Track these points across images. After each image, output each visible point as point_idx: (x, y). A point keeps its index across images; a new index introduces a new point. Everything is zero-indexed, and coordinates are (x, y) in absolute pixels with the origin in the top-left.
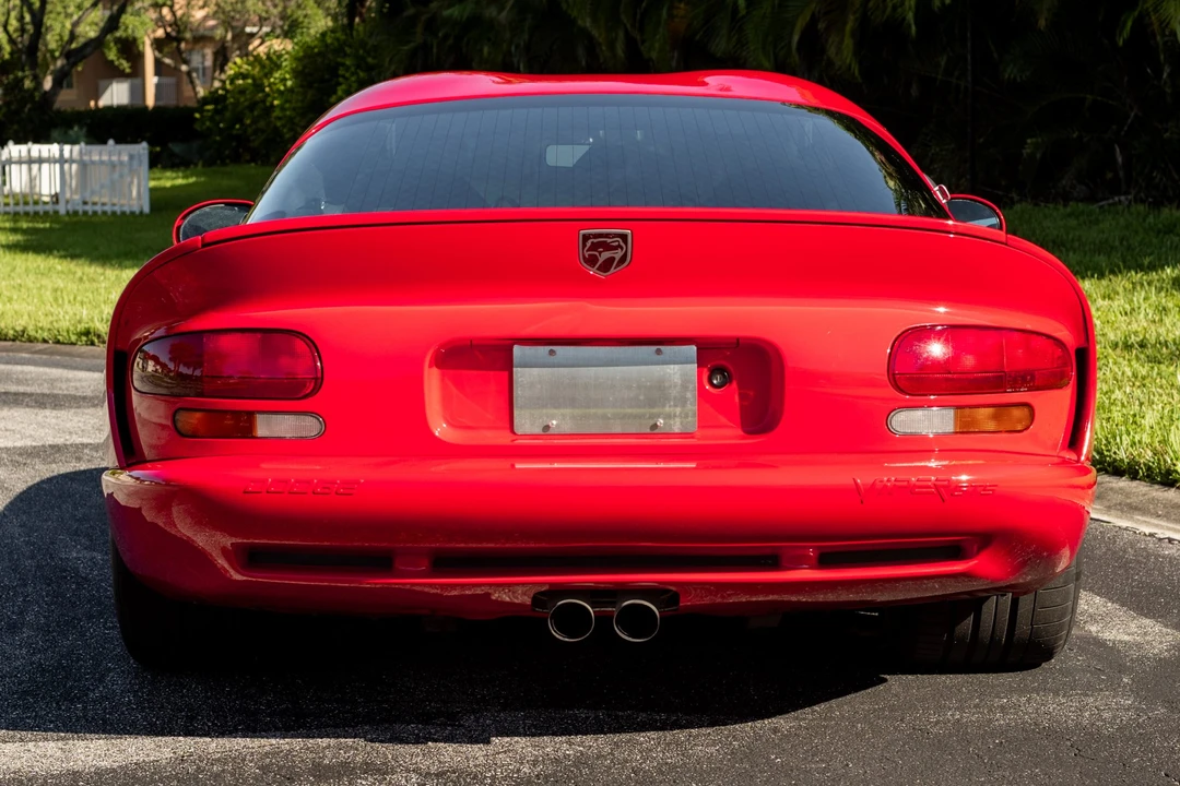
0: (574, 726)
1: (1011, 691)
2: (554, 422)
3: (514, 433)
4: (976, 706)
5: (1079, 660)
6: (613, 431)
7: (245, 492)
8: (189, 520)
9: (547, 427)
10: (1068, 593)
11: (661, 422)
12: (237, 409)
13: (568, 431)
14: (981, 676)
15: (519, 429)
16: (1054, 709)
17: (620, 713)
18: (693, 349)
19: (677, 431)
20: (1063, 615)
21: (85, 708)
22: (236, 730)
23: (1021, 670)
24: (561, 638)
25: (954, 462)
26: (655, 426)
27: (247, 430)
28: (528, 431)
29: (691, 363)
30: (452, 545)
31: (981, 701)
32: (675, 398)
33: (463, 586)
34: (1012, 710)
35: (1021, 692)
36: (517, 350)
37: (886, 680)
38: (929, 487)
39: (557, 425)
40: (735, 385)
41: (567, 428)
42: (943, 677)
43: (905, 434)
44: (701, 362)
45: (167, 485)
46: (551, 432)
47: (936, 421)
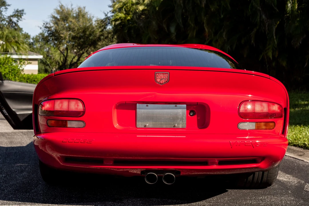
0: (152, 204)
1: (262, 195)
2: (147, 125)
3: (137, 127)
4: (255, 199)
5: (276, 186)
6: (164, 127)
7: (62, 142)
8: (50, 149)
9: (145, 126)
10: (276, 170)
11: (176, 125)
12: (63, 119)
13: (151, 127)
14: (254, 190)
15: (138, 127)
16: (274, 200)
17: (164, 200)
18: (185, 106)
19: (181, 127)
20: (275, 176)
21: (29, 195)
22: (65, 202)
23: (263, 189)
24: (148, 183)
25: (255, 137)
26: (175, 126)
27: (65, 125)
28: (140, 127)
29: (185, 109)
30: (120, 158)
31: (255, 197)
32: (180, 118)
33: (124, 169)
34: (264, 201)
35: (265, 195)
36: (138, 105)
37: (228, 191)
38: (250, 144)
39: (148, 125)
40: (196, 115)
41: (151, 126)
42: (244, 190)
43: (242, 129)
44: (187, 109)
45: (44, 139)
46: (146, 127)
47: (251, 126)
